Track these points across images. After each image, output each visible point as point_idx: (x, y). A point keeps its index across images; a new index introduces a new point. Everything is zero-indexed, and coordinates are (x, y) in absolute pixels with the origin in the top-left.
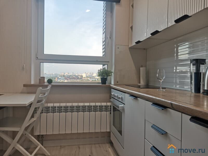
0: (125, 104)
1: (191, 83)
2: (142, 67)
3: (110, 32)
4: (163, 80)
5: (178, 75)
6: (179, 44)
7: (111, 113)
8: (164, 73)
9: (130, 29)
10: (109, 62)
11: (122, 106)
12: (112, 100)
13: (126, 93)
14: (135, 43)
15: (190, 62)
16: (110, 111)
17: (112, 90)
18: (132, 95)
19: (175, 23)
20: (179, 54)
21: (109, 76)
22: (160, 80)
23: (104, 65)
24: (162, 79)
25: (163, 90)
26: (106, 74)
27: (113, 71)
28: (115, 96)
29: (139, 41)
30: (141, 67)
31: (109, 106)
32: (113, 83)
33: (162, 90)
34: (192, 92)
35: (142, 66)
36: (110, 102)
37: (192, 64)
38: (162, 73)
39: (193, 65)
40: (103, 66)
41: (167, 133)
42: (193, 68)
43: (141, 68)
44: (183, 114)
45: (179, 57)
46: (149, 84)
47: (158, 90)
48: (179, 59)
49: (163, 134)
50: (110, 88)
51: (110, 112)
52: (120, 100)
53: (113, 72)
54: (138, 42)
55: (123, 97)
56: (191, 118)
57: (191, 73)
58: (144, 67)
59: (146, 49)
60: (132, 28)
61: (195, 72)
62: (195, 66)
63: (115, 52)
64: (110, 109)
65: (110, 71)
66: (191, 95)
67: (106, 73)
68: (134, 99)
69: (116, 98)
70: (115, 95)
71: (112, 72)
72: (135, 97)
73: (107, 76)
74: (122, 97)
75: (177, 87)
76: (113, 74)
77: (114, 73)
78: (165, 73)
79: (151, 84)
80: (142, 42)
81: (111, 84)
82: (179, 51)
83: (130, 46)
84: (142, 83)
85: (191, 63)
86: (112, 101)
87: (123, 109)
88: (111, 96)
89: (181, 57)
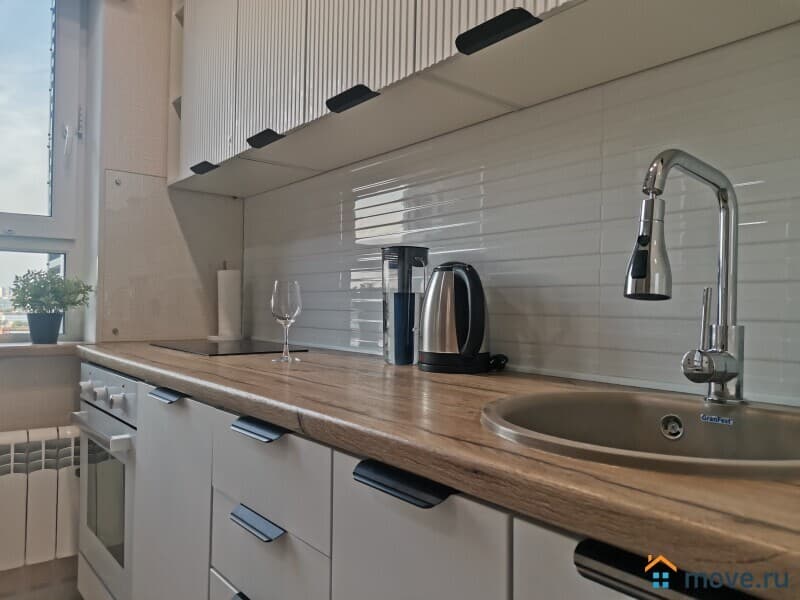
0: (135, 428)
1: (385, 329)
2: (225, 268)
3: (80, 109)
4: (292, 321)
5: (358, 300)
6: (355, 190)
7: (78, 472)
8: (299, 295)
9: (172, 109)
10: (72, 241)
11: (126, 436)
12: (83, 413)
13: (143, 381)
14: (192, 169)
15: (381, 258)
16: (77, 462)
17: (85, 367)
18: (164, 388)
19: (329, 111)
20: (358, 224)
21: (74, 304)
22: (282, 322)
23: (53, 255)
24: (290, 319)
25: (293, 360)
26: (56, 298)
27: (93, 281)
28: (95, 393)
29: (206, 163)
30: (220, 269)
31: (69, 439)
32: (91, 335)
33: (290, 359)
34: (387, 361)
35: (225, 263)
36: (74, 421)
37: (386, 263)
38: (291, 292)
39: (392, 267)
40: (51, 259)
41: (285, 531)
42: (390, 280)
43: (221, 274)
44: (336, 453)
45: (357, 236)
46: (255, 338)
47: (273, 359)
48: (357, 242)
49: (270, 540)
50: (75, 361)
51: (73, 468)
52: (117, 412)
53: (93, 288)
54: (203, 168)
55: (130, 396)
56: (359, 465)
57: (385, 294)
58: (234, 268)
59: (243, 199)
60: (178, 105)
61: (397, 291)
62: (395, 271)
63: (100, 201)
64: (77, 453)
65: (77, 284)
66: (385, 374)
67: (54, 291)
68: (171, 402)
69: (101, 404)
70: (96, 390)
71: (89, 288)
72: (179, 395)
73: (63, 305)
74: (124, 398)
75: (352, 343)
76: (91, 295)
77: (96, 292)
78: (302, 292)
79: (260, 336)
80: (217, 166)
81: (81, 339)
82: (358, 214)
83: (172, 180)
84: (226, 332)
85: (384, 259)
86: (85, 418)
87: (130, 452)
88: (82, 396)
89: (363, 237)
